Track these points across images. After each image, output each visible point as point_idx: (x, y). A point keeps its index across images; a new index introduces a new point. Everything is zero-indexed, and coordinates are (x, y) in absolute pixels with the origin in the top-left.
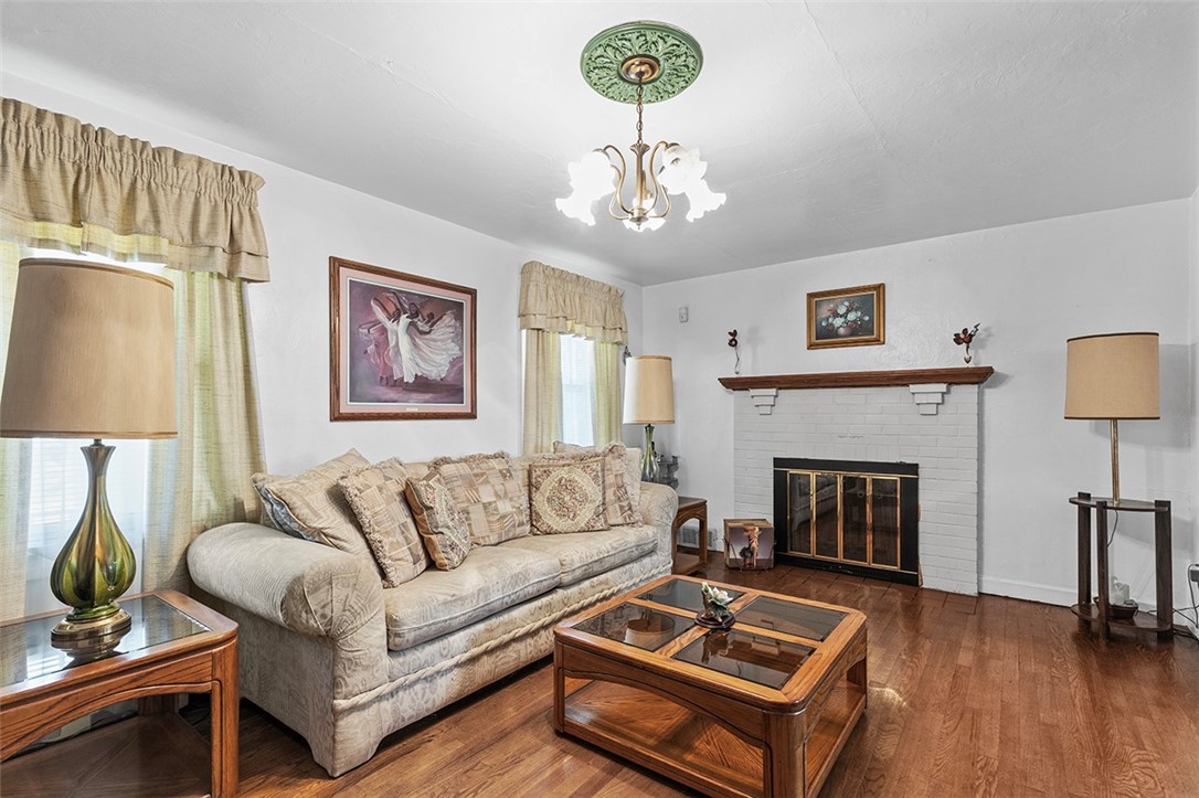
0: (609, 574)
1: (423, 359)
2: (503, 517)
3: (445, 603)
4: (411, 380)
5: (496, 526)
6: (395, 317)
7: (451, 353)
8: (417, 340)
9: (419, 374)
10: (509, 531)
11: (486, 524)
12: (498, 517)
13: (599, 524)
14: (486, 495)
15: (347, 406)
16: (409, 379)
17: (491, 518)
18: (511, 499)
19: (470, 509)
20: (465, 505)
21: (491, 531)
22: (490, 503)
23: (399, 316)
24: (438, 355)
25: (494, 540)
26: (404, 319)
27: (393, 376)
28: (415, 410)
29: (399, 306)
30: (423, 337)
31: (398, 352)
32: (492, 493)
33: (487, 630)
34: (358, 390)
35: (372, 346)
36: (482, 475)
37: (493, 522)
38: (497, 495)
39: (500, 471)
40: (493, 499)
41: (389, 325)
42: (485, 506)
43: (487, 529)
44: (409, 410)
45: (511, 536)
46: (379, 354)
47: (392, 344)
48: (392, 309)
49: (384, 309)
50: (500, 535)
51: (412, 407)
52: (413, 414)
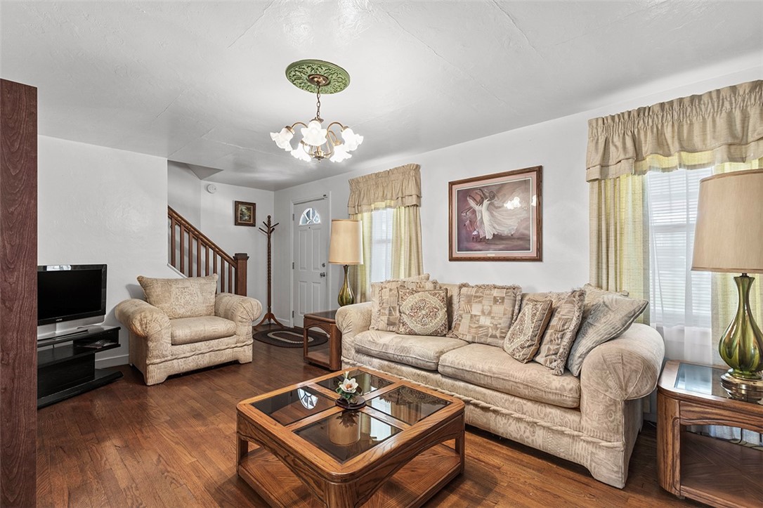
0: (490, 392)
1: (498, 224)
2: (480, 327)
3: (370, 341)
4: (491, 237)
5: (473, 331)
6: (481, 203)
7: (518, 216)
8: (494, 213)
9: (496, 233)
10: (481, 337)
11: (468, 327)
12: (476, 325)
13: (518, 355)
14: (476, 310)
15: (457, 254)
16: (489, 236)
17: (472, 325)
18: (493, 318)
19: (463, 316)
20: (461, 312)
21: (469, 332)
22: (475, 316)
23: (483, 201)
24: (509, 219)
25: (469, 338)
26: (486, 202)
27: (479, 236)
28: (493, 255)
29: (483, 196)
30: (498, 210)
31: (482, 222)
32: (480, 310)
33: (388, 366)
34: (461, 245)
35: (468, 221)
36: (480, 297)
37: (472, 328)
38: (483, 312)
39: (495, 297)
40: (479, 314)
41: (477, 208)
42: (472, 317)
43: (467, 330)
44: (489, 255)
45: (482, 340)
46: (471, 225)
47: (479, 218)
48: (478, 198)
49: (474, 200)
50: (474, 338)
51: (491, 254)
52: (489, 258)
